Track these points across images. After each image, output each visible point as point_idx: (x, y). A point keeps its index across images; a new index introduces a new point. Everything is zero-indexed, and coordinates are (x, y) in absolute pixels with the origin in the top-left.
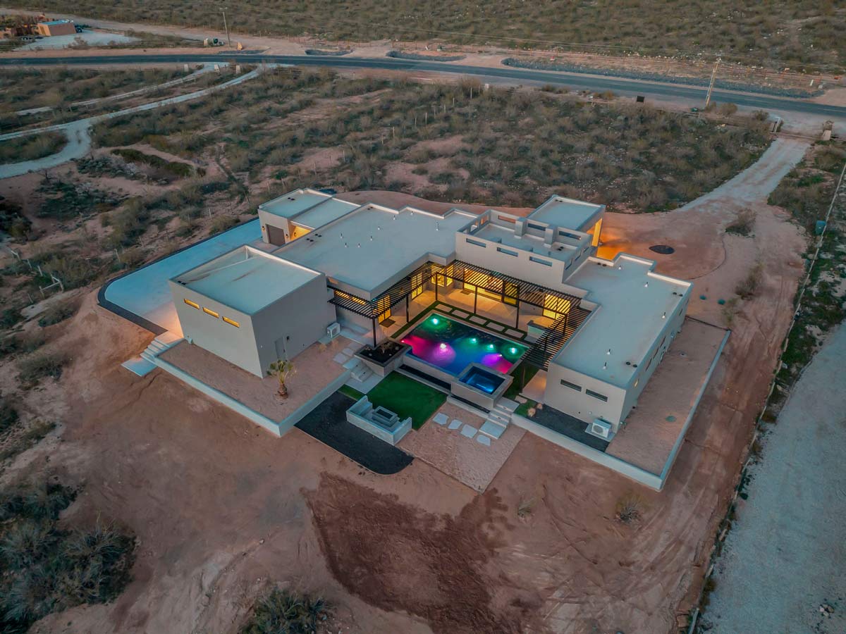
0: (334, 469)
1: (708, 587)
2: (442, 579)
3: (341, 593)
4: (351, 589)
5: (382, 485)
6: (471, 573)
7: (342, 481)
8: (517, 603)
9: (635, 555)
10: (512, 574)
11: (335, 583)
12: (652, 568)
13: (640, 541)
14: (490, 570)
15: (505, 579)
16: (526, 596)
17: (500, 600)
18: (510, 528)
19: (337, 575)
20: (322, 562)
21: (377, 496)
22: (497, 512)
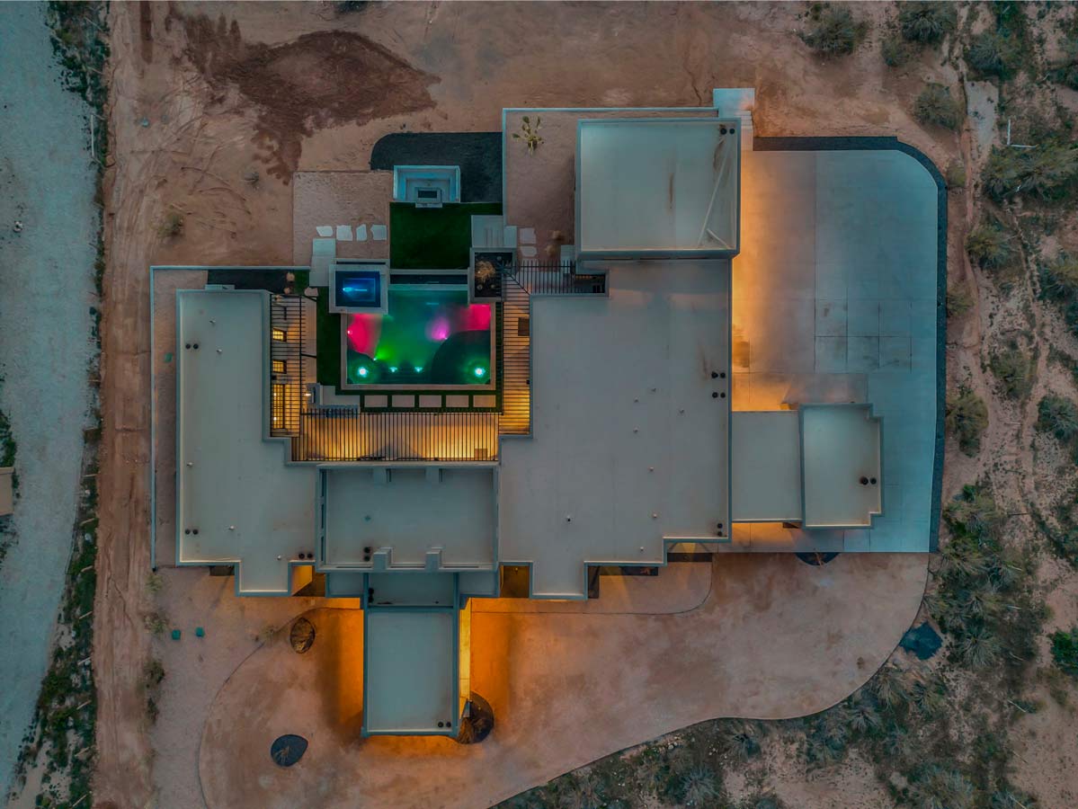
0: (428, 114)
1: (100, 198)
2: (281, 83)
3: (340, 25)
4: (337, 34)
5: (379, 127)
6: (264, 103)
7: (413, 109)
8: (221, 100)
9: (158, 196)
10: (236, 119)
11: (352, 30)
12: (142, 192)
13: (159, 211)
14: (252, 114)
15: (238, 111)
16: (218, 109)
17: (233, 94)
18: (256, 157)
19: (356, 37)
20: (374, 38)
21: (374, 116)
22: (273, 164)
